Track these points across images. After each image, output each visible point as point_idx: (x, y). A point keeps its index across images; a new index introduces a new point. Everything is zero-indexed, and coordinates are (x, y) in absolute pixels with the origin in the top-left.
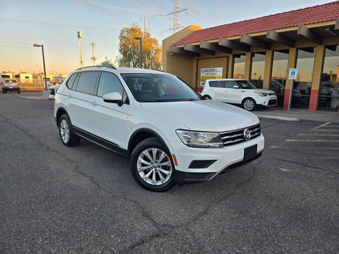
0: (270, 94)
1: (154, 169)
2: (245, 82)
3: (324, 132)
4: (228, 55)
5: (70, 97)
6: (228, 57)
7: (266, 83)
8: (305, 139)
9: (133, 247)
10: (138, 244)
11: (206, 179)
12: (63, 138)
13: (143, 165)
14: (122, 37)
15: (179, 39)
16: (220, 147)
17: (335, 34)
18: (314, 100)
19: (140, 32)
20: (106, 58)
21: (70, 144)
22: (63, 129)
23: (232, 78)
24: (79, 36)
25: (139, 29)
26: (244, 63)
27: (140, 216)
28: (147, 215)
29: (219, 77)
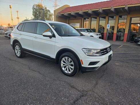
0: (99, 35)
1: (67, 66)
2: (89, 30)
3: (123, 49)
4: (82, 18)
5: (21, 34)
6: (82, 19)
7: (97, 30)
8: (117, 51)
9: (74, 102)
10: (76, 101)
11: (95, 70)
12: (17, 54)
13: (64, 65)
14: (34, 8)
15: (61, 11)
16: (100, 56)
17: (123, 11)
18: (115, 37)
19: (42, 7)
20: (26, 18)
21: (21, 57)
22: (17, 50)
23: (83, 28)
24: (10, 7)
25: (42, 5)
26: (88, 22)
27: (70, 88)
28: (73, 87)
29: (78, 28)
